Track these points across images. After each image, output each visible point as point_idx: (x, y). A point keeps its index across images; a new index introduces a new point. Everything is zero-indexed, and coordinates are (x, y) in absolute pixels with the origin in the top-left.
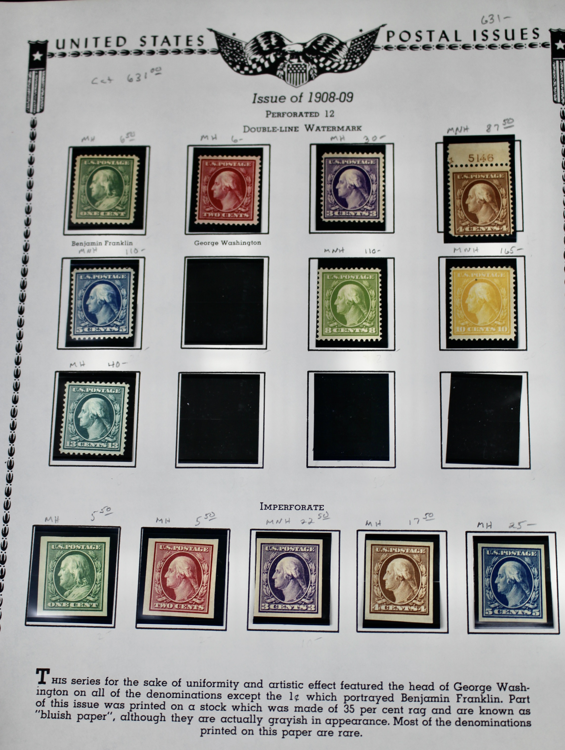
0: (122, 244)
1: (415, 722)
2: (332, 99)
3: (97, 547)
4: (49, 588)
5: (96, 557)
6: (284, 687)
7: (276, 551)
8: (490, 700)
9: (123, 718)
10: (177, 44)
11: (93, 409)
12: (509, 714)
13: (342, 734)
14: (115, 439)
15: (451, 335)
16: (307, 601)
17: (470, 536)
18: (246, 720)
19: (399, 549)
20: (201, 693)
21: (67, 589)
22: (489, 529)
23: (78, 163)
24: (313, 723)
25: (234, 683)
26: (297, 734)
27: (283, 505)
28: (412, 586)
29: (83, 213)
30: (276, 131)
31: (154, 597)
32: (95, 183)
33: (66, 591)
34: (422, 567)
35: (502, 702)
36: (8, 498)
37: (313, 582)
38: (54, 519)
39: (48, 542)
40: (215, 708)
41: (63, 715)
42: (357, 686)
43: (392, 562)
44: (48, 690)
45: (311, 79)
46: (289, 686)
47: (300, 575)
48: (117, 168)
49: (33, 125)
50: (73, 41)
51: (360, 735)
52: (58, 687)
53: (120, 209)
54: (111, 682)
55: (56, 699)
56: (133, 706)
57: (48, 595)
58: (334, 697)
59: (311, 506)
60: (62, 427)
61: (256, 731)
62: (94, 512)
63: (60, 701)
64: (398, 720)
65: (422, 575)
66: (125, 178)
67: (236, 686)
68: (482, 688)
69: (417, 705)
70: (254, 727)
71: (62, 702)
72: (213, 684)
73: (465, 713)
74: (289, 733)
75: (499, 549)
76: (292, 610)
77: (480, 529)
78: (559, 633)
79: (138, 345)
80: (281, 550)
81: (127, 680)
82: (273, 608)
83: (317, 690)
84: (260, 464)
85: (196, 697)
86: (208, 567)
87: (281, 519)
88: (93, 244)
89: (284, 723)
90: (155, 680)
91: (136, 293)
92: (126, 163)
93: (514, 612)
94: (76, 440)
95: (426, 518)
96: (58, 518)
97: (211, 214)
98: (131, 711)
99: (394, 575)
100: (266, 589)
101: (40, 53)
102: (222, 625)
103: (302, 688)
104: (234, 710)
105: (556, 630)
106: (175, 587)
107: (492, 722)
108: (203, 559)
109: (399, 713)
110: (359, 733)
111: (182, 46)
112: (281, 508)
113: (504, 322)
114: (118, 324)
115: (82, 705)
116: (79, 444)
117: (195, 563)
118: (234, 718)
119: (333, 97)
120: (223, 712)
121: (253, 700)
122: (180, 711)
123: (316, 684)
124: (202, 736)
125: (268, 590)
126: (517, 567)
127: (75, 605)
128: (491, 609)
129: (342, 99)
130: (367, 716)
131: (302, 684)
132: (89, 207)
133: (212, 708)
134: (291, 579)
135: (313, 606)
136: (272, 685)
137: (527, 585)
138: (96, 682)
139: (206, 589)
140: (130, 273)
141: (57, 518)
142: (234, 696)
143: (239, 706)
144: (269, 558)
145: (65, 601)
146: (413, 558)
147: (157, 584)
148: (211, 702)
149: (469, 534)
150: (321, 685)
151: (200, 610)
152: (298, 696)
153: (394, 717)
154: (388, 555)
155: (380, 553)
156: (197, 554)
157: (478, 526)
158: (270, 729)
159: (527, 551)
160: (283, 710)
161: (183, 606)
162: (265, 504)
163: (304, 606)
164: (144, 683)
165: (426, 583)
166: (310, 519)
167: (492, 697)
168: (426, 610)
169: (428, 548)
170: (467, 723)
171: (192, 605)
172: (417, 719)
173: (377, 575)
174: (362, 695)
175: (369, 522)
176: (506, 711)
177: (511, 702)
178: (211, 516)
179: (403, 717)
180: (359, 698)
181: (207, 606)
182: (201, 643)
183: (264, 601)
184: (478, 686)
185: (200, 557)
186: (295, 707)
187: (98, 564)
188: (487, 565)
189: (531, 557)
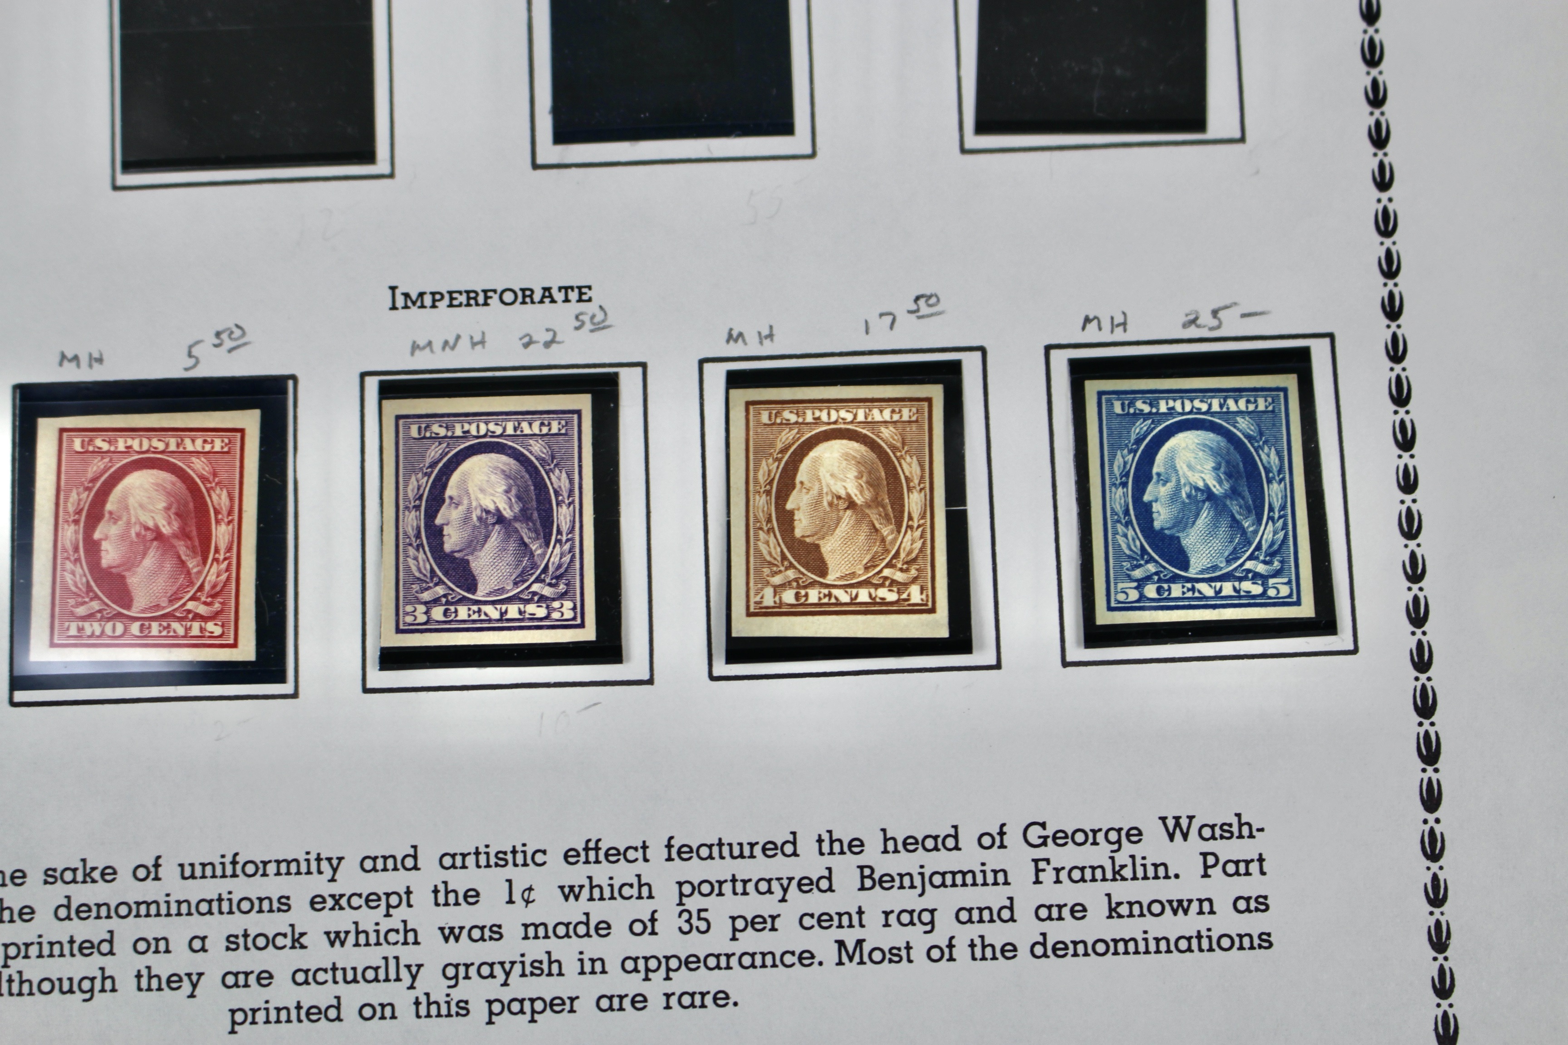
1: (904, 953)
6: (488, 866)
7: (446, 437)
8: (1140, 873)
12: (1201, 912)
13: (673, 1001)
16: (547, 591)
17: (1060, 361)
18: (370, 975)
19: (833, 413)
20: (225, 896)
22: (1119, 335)
24: (582, 973)
25: (329, 860)
26: (532, 1009)
27: (460, 293)
28: (878, 526)
31: (64, 603)
34: (910, 465)
35: (1177, 876)
37: (565, 528)
40: (271, 941)
42: (715, 850)
43: (813, 454)
46: (501, 860)
47: (523, 510)
51: (731, 1002)
56: (12, 951)
58: (644, 889)
59: (547, 289)
61: (405, 1009)
64: (851, 952)
65: (909, 489)
67: (335, 870)
68: (1113, 836)
69: (906, 899)
70: (396, 994)
72: (261, 868)
73: (1060, 918)
74: (506, 1007)
75: (1153, 397)
76: (500, 620)
77: (1092, 335)
78: (1355, 651)
80: (458, 432)
82: (442, 618)
83: (592, 869)
84: (381, 167)
85: (210, 912)
86: (231, 499)
87: (458, 337)
89: (492, 976)
90: (80, 865)
93: (1207, 590)
95: (918, 310)
98: (6, 966)
99: (820, 494)
100: (416, 559)
102: (281, 678)
103: (545, 863)
104: (332, 944)
105: (1342, 640)
106: (128, 570)
107: (1146, 940)
109: (851, 926)
110: (727, 997)
112: (455, 302)
117: (188, 489)
118: (334, 969)
120: (298, 952)
121: (392, 911)
122: (161, 956)
123: (587, 849)
124: (233, 1032)
125: (422, 561)
126: (1211, 449)
128: (1135, 584)
130: (750, 941)
131: (544, 852)
133: (261, 942)
134: (494, 524)
135: (568, 604)
136: (448, 861)
137: (1246, 503)
139: (228, 569)
142: (330, 902)
143: (347, 933)
144: (424, 461)
146: (879, 437)
147: (70, 561)
148: (256, 923)
149: (1054, 353)
150: (601, 854)
151: (210, 637)
152: (532, 892)
153: (836, 941)
154: (798, 433)
155: (774, 428)
156: (194, 459)
157: (1084, 328)
158: (448, 999)
159: (1241, 397)
160: (486, 937)
161: (155, 627)
162: (405, 291)
163: (538, 606)
164: (44, 877)
165: (925, 513)
166: (548, 330)
167: (1144, 862)
168: (924, 597)
169: (926, 404)
170: (1066, 948)
171: (184, 623)
172: (908, 943)
173: (767, 495)
174: (734, 876)
175: (735, 334)
176: (1189, 906)
177: (1206, 875)
178: (233, 336)
179: (864, 940)
180: (724, 886)
181: (232, 624)
182: (217, 740)
183: (410, 598)
184: (1100, 830)
185: (204, 469)
186: (523, 925)
188: (1115, 447)
189: (1255, 415)
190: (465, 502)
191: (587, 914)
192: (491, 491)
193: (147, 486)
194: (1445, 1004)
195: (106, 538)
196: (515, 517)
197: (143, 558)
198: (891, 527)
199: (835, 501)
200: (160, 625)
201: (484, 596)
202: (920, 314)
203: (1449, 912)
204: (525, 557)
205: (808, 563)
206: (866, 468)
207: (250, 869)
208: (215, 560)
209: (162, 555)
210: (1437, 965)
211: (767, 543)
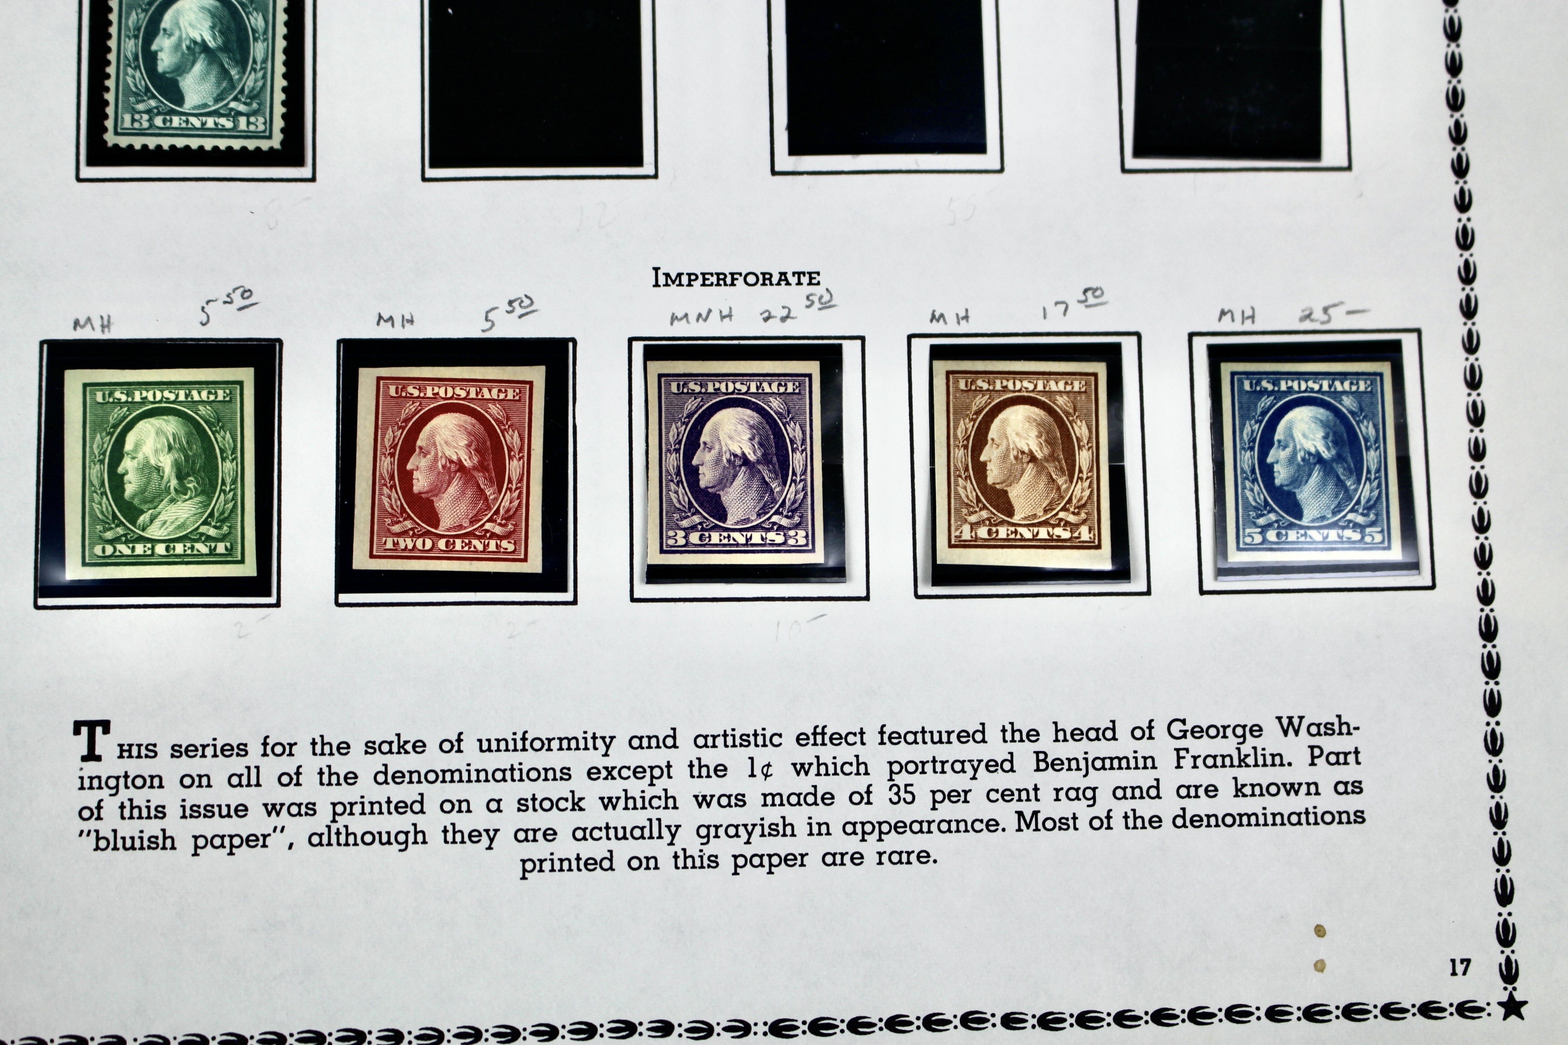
1: (1071, 822)
3: (221, 393)
4: (96, 506)
5: (219, 422)
6: (734, 746)
7: (700, 393)
8: (1260, 761)
9: (315, 839)
12: (1308, 793)
13: (885, 858)
14: (255, 106)
16: (785, 522)
17: (1201, 346)
18: (637, 833)
19: (1018, 384)
20: (516, 766)
21: (144, 507)
22: (1248, 326)
24: (811, 834)
25: (603, 738)
26: (770, 863)
27: (712, 274)
28: (1054, 477)
31: (381, 522)
33: (142, 512)
34: (1080, 427)
35: (1290, 764)
37: (799, 471)
38: (97, 323)
39: (85, 386)
40: (555, 804)
41: (153, 839)
42: (919, 736)
43: (1002, 416)
44: (109, 778)
46: (745, 741)
51: (931, 859)
52: (134, 767)
54: (278, 749)
55: (131, 800)
56: (339, 809)
57: (92, 525)
58: (861, 767)
59: (785, 274)
60: (108, 76)
61: (665, 860)
62: (208, 302)
63: (143, 805)
64: (1028, 821)
65: (1080, 448)
67: (608, 747)
68: (1239, 731)
69: (1074, 779)
70: (660, 849)
71: (148, 807)
72: (546, 744)
73: (1197, 796)
74: (748, 861)
75: (1275, 377)
76: (746, 545)
77: (1226, 325)
78: (1433, 587)
80: (711, 389)
81: (318, 740)
82: (698, 542)
83: (819, 750)
84: (648, 168)
85: (504, 779)
86: (522, 439)
87: (710, 311)
89: (737, 835)
90: (395, 739)
93: (1315, 536)
94: (148, 111)
95: (1086, 300)
96: (109, 321)
98: (334, 821)
99: (1008, 450)
100: (676, 492)
103: (781, 744)
104: (606, 807)
105: (1423, 578)
106: (436, 495)
107: (1264, 815)
108: (508, 419)
109: (1028, 800)
110: (928, 856)
112: (707, 282)
115: (202, 811)
116: (158, 121)
117: (485, 430)
118: (607, 828)
120: (577, 813)
121: (655, 781)
122: (464, 815)
123: (815, 734)
124: (524, 878)
125: (681, 495)
126: (1321, 421)
127: (167, 549)
128: (1259, 530)
130: (947, 811)
131: (780, 735)
133: (546, 804)
135: (802, 533)
136: (701, 741)
137: (1349, 466)
138: (236, 750)
139: (519, 496)
141: (106, 318)
142: (604, 773)
143: (618, 798)
144: (682, 412)
145: (141, 539)
146: (1055, 403)
147: (387, 487)
148: (542, 789)
149: (1196, 339)
150: (827, 738)
151: (503, 552)
152: (770, 768)
153: (1016, 812)
154: (989, 398)
155: (970, 393)
156: (490, 405)
157: (1220, 319)
158: (701, 854)
159: (1346, 380)
160: (733, 803)
161: (458, 544)
162: (666, 272)
163: (777, 534)
164: (365, 748)
165: (1092, 467)
166: (783, 307)
167: (1263, 752)
168: (1092, 535)
169: (1092, 378)
170: (1201, 821)
171: (483, 541)
172: (1074, 814)
173: (964, 449)
174: (934, 757)
175: (937, 315)
176: (1299, 788)
177: (1313, 764)
178: (522, 305)
179: (1039, 812)
180: (926, 766)
181: (523, 542)
182: (509, 638)
183: (672, 524)
184: (1229, 726)
185: (499, 414)
186: (763, 794)
187: (224, 438)
188: (1244, 418)
189: (1357, 394)
190: (717, 447)
191: (815, 787)
192: (738, 438)
193: (451, 426)
194: (1503, 869)
196: (758, 460)
197: (448, 486)
198: (1065, 478)
199: (1020, 456)
200: (463, 542)
201: (732, 525)
202: (1088, 303)
203: (1507, 796)
204: (766, 493)
205: (998, 505)
206: (1045, 429)
207: (537, 745)
208: (509, 489)
209: (464, 484)
210: (1497, 838)
211: (965, 488)
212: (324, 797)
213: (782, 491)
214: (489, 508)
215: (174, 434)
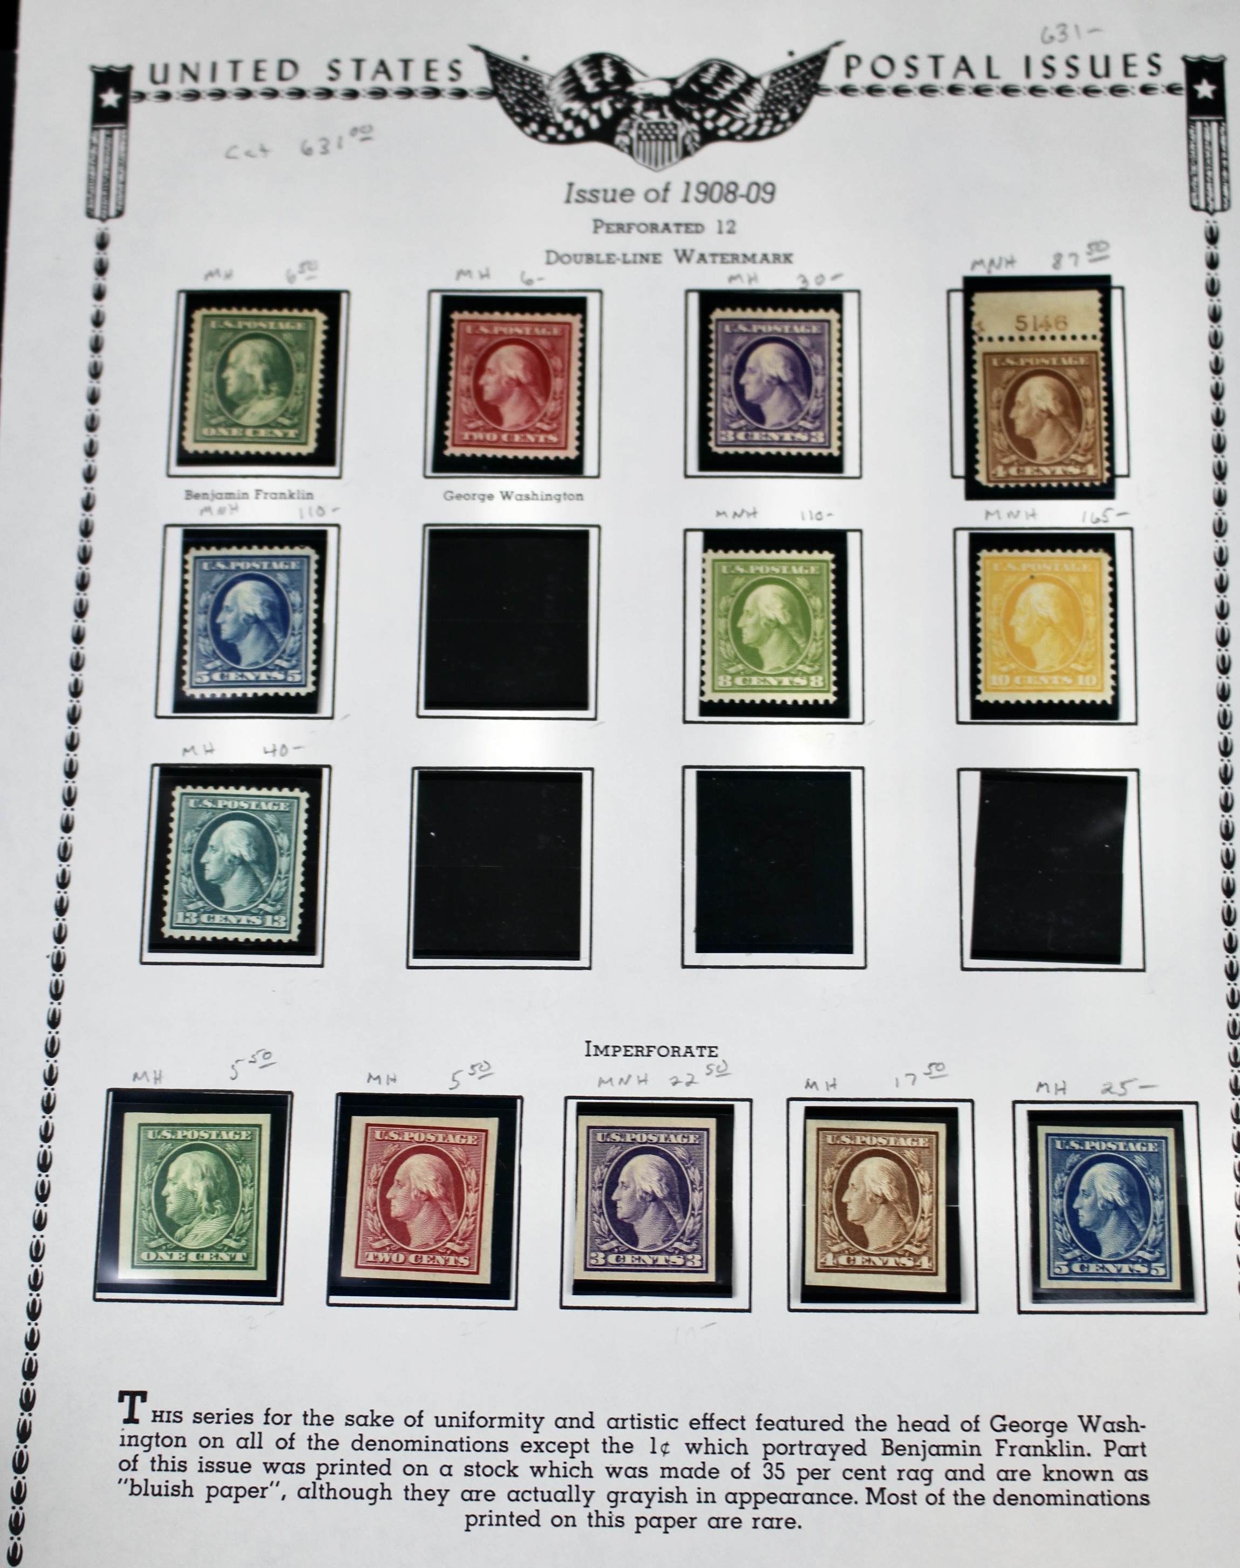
0: (291, 496)
1: (911, 1498)
2: (730, 197)
3: (244, 1134)
4: (144, 1221)
5: (241, 1156)
6: (640, 1428)
7: (620, 1142)
8: (1065, 1452)
9: (303, 1493)
10: (406, 77)
11: (233, 844)
12: (1104, 1479)
13: (759, 1523)
14: (279, 907)
15: (979, 692)
16: (684, 1248)
17: (1022, 1110)
18: (560, 1496)
19: (874, 1139)
20: (465, 1439)
21: (181, 1223)
22: (1060, 1097)
23: (197, 326)
24: (700, 1502)
25: (535, 1418)
26: (666, 1524)
27: (632, 1047)
28: (902, 1216)
29: (209, 432)
30: (613, 263)
31: (365, 1239)
32: (234, 368)
33: (179, 1227)
34: (924, 1176)
35: (1089, 1455)
36: (54, 1031)
37: (697, 1206)
38: (151, 1076)
40: (494, 1471)
41: (175, 1488)
42: (789, 1424)
43: (861, 1165)
44: (144, 1437)
45: (686, 153)
46: (648, 1424)
47: (670, 1193)
48: (281, 337)
49: (102, 244)
50: (185, 67)
51: (796, 1525)
52: (165, 1429)
53: (286, 422)
54: (277, 1419)
55: (160, 1456)
56: (323, 1469)
57: (141, 1235)
58: (742, 1447)
59: (689, 1047)
60: (167, 882)
61: (582, 1520)
62: (237, 1061)
63: (169, 1460)
65: (923, 1193)
66: (297, 357)
67: (538, 1426)
68: (1048, 1427)
69: (913, 1462)
70: (578, 1510)
71: (173, 1462)
72: (489, 1422)
73: (1013, 1479)
74: (649, 1522)
75: (1081, 1138)
76: (653, 1265)
77: (1043, 1095)
78: (1206, 1312)
79: (325, 710)
81: (309, 1413)
82: (614, 1262)
83: (708, 1433)
84: (583, 962)
85: (455, 1450)
86: (478, 1176)
87: (630, 1076)
88: (230, 495)
89: (640, 1501)
90: (370, 1414)
91: (320, 600)
92: (299, 326)
93: (1112, 1268)
94: (196, 911)
95: (931, 1073)
96: (160, 1075)
97: (478, 436)
98: (319, 1478)
99: (865, 1193)
100: (599, 1222)
101: (117, 91)
103: (676, 1428)
104: (535, 1475)
105: (1198, 1306)
106: (408, 1219)
107: (1068, 1496)
109: (877, 1479)
110: (794, 1522)
111: (417, 81)
112: (628, 1053)
113: (1089, 666)
114: (285, 664)
115: (215, 1466)
116: (204, 918)
118: (536, 1491)
119: (733, 193)
120: (512, 1478)
121: (575, 1455)
122: (422, 1477)
123: (705, 1420)
124: (468, 1530)
125: (602, 1224)
127: (198, 1256)
129: (753, 196)
130: (810, 1485)
131: (676, 1420)
132: (221, 419)
133: (488, 1471)
136: (613, 1423)
138: (244, 1419)
139: (474, 1222)
140: (308, 557)
142: (534, 1447)
144: (606, 1157)
145: (177, 1248)
146: (904, 1156)
147: (371, 1211)
148: (486, 1458)
149: (1018, 1106)
150: (714, 1423)
151: (461, 1266)
152: (668, 1446)
153: (867, 1488)
154: (851, 1151)
155: (836, 1146)
156: (454, 1148)
157: (1038, 1090)
158: (611, 1515)
159: (1139, 1142)
160: (637, 1474)
161: (425, 1259)
162: (596, 1044)
163: (678, 1257)
164: (346, 1420)
165: (933, 1208)
166: (689, 1074)
167: (1068, 1444)
168: (931, 1264)
169: (934, 1136)
170: (1017, 1499)
171: (444, 1257)
172: (914, 1491)
173: (830, 1192)
174: (801, 1441)
175: (811, 1083)
176: (1096, 1475)
177: (1108, 1455)
178: (482, 1068)
179: (885, 1488)
180: (795, 1448)
181: (476, 1259)
182: (463, 1335)
183: (594, 1247)
184: (1040, 1422)
185: (460, 1155)
186: (661, 1468)
187: (245, 1169)
188: (1056, 1171)
189: (1146, 1154)
190: (632, 1186)
191: (704, 1463)
195: (395, 1198)
202: (932, 1075)
208: (466, 1216)
211: (829, 1224)
212: (312, 1459)
213: (683, 1223)
214: (450, 1231)
215: (206, 1166)
